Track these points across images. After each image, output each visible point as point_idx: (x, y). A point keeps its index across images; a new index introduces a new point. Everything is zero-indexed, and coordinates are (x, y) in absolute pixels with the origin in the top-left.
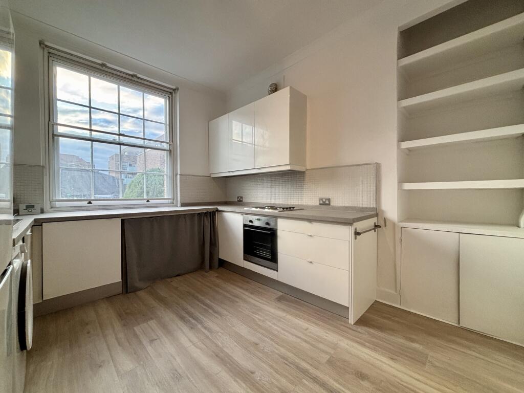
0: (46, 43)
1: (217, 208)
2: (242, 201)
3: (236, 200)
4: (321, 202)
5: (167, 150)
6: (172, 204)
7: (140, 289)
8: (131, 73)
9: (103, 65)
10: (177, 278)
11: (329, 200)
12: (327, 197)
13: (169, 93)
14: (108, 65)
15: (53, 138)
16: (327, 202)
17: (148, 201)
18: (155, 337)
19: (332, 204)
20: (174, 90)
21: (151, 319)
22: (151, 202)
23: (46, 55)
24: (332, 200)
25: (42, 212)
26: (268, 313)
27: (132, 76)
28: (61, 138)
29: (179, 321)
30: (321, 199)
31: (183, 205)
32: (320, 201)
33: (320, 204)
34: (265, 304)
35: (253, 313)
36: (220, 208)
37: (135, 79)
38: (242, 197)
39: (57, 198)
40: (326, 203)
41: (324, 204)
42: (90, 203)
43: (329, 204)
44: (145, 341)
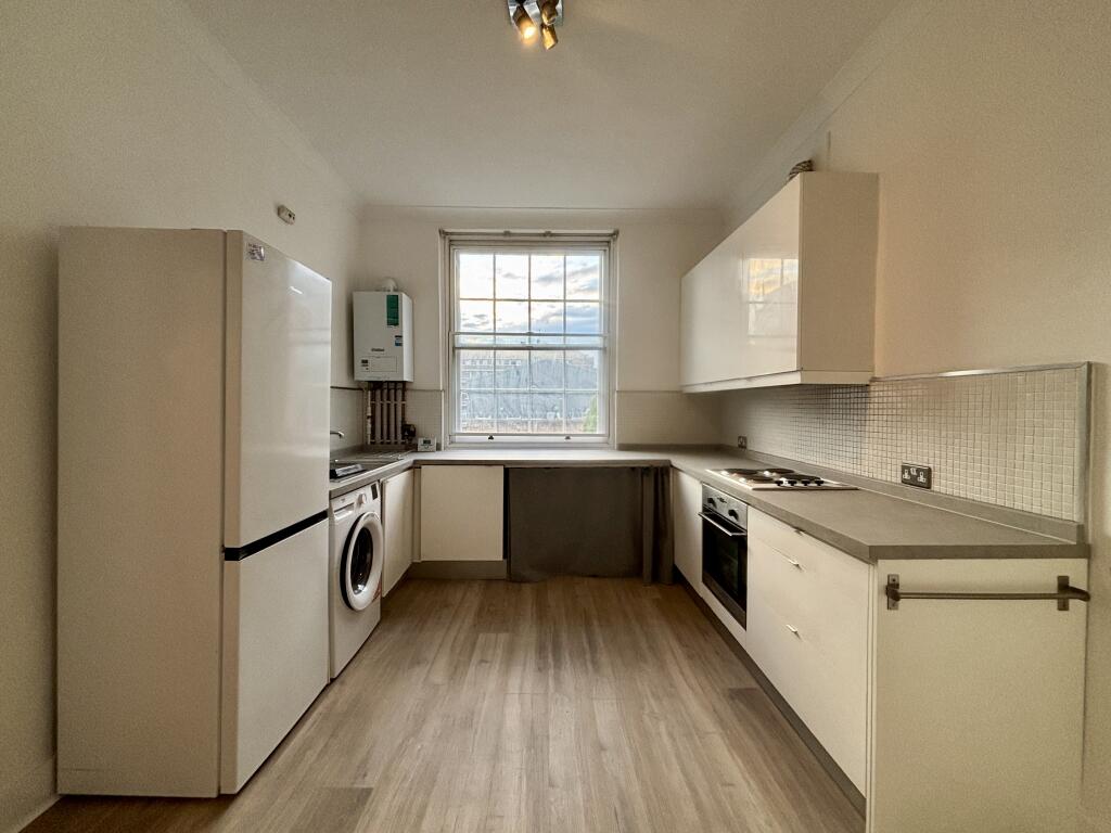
0: (447, 230)
1: (669, 461)
2: (745, 447)
3: (736, 443)
4: (906, 476)
5: (600, 349)
6: (605, 445)
7: (528, 581)
8: (543, 231)
9: (507, 234)
10: (591, 579)
11: (928, 473)
12: (923, 462)
13: (604, 242)
14: (512, 231)
15: (454, 351)
16: (922, 479)
17: (568, 438)
18: (489, 658)
19: (935, 487)
20: (611, 235)
21: (507, 631)
22: (573, 439)
23: (447, 243)
24: (935, 475)
25: (438, 448)
26: (682, 708)
27: (544, 235)
28: (462, 351)
29: (533, 652)
30: (905, 468)
31: (624, 447)
32: (903, 473)
33: (904, 481)
34: (693, 689)
35: (653, 694)
36: (678, 461)
37: (548, 238)
38: (745, 439)
39: (457, 431)
40: (919, 479)
41: (913, 482)
42: (491, 438)
43: (928, 486)
44: (475, 660)
